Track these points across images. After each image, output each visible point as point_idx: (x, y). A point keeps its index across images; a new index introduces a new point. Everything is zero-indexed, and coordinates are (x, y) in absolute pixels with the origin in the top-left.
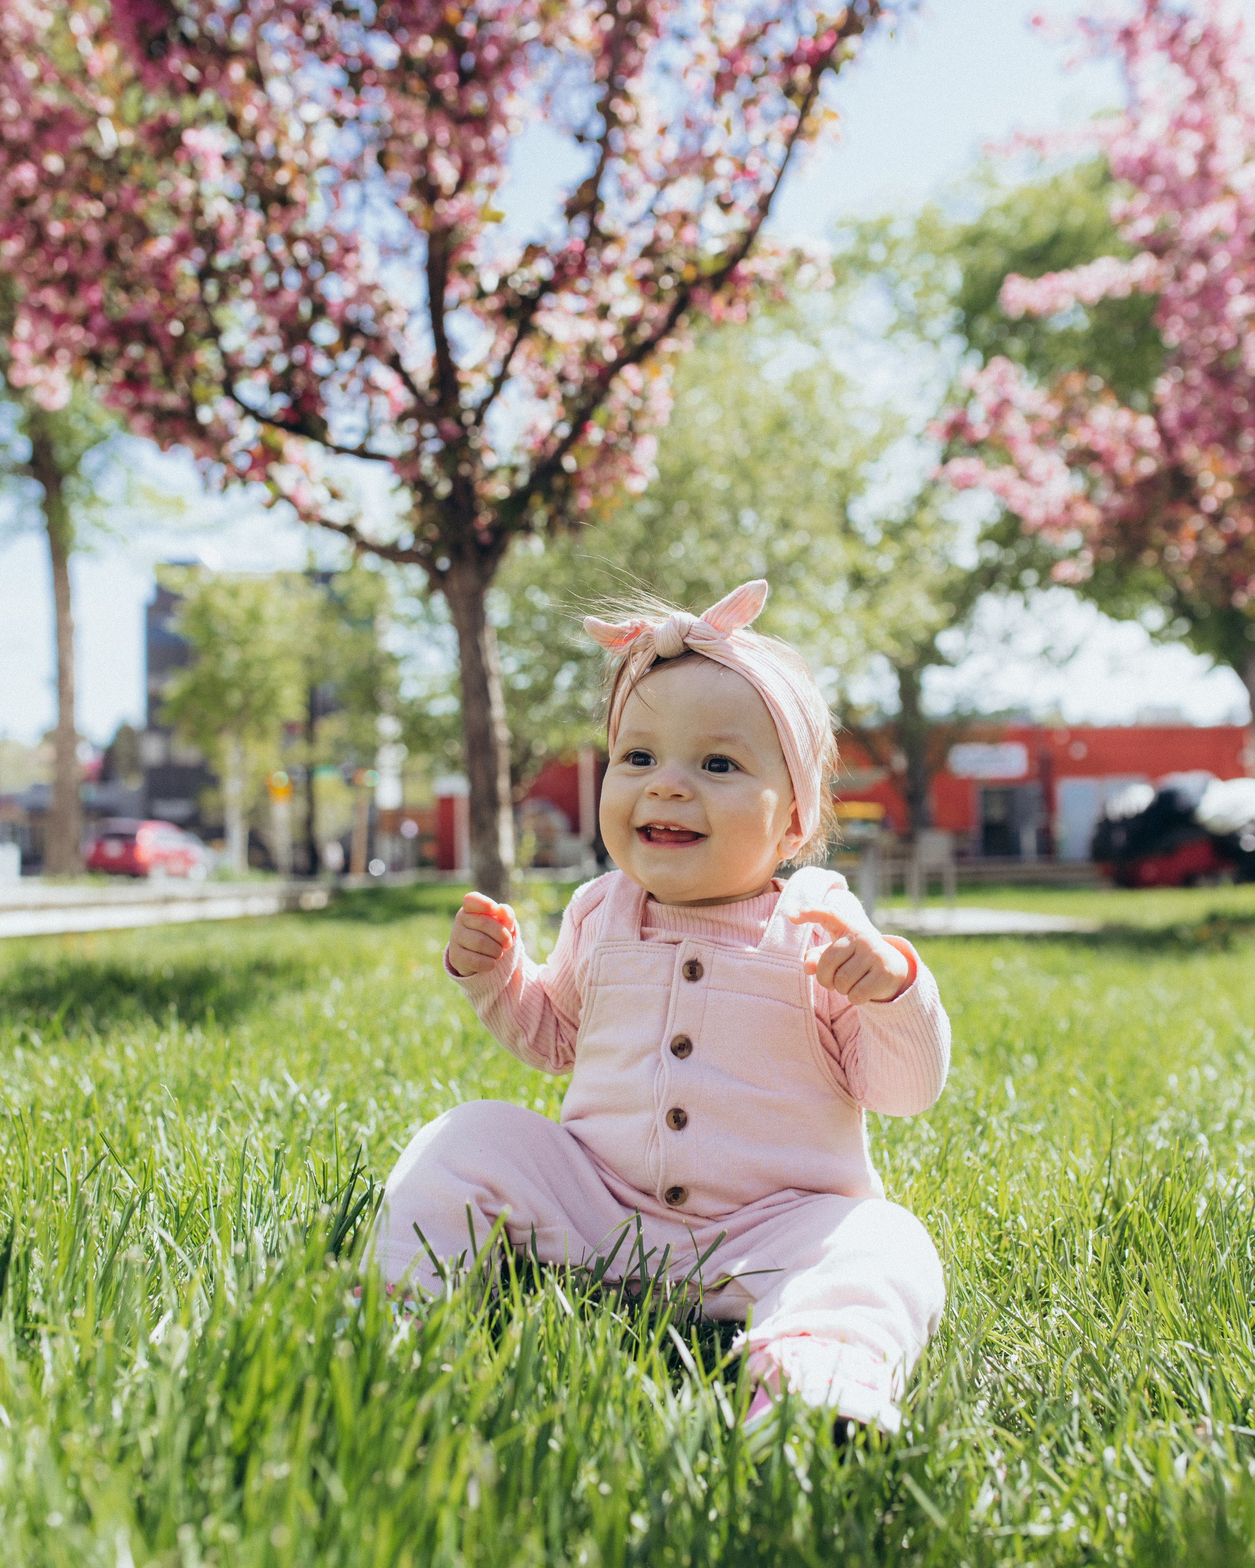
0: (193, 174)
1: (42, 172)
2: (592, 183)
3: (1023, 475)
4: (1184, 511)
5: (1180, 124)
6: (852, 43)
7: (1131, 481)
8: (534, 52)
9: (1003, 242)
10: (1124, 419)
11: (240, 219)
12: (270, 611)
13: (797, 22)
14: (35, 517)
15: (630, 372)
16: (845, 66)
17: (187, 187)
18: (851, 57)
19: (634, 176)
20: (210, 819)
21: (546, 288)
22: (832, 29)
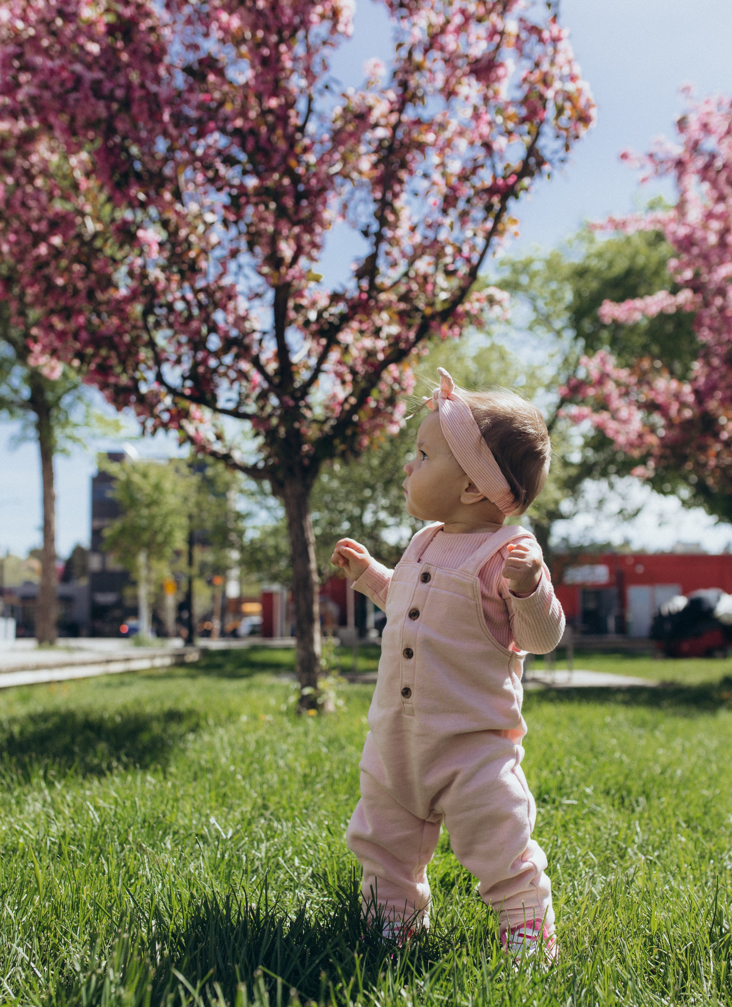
0: (141, 254)
1: (51, 247)
2: (372, 259)
3: (614, 417)
4: (710, 441)
5: (710, 216)
6: (526, 181)
7: (677, 421)
8: (338, 180)
9: (597, 274)
10: (674, 385)
11: (168, 280)
12: (167, 485)
13: (493, 167)
14: (32, 433)
15: (392, 367)
16: (522, 194)
17: (139, 262)
18: (526, 189)
19: (395, 252)
20: (129, 603)
21: (345, 319)
22: (514, 173)
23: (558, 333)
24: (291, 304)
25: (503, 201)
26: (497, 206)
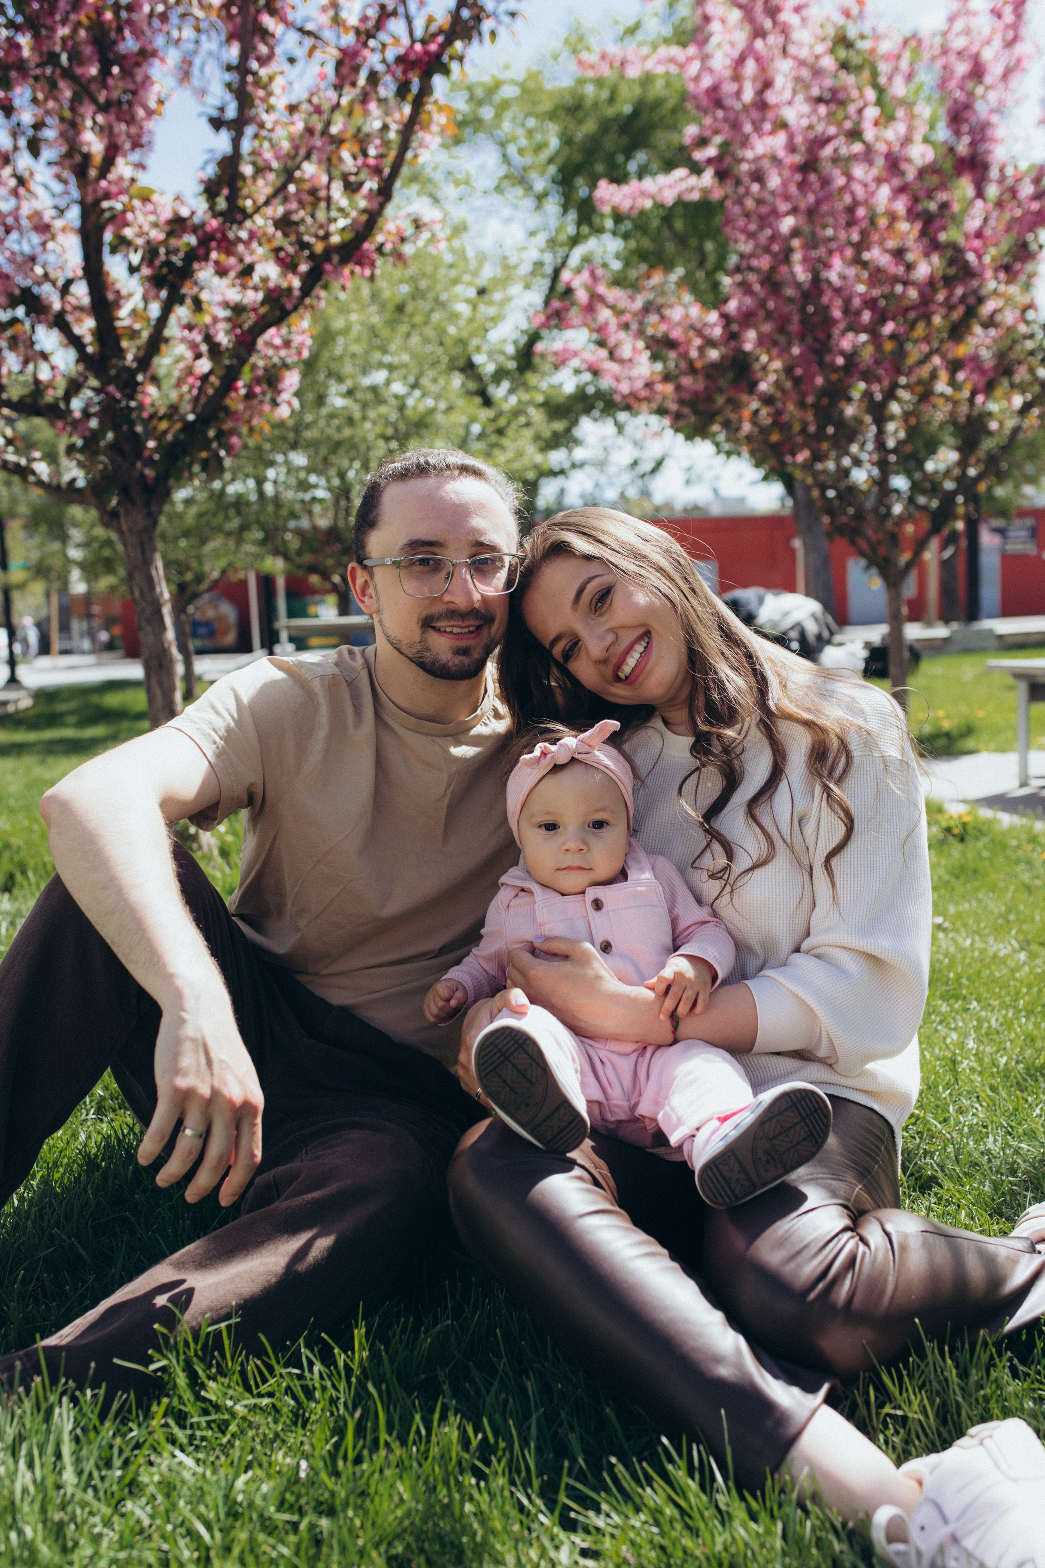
2: (231, 162)
3: (612, 356)
6: (458, 46)
7: (699, 364)
10: (696, 310)
13: (408, 19)
15: (271, 332)
16: (452, 66)
18: (459, 59)
21: (193, 256)
22: (441, 31)
23: (541, 198)
24: (108, 236)
25: (426, 78)
26: (415, 85)
